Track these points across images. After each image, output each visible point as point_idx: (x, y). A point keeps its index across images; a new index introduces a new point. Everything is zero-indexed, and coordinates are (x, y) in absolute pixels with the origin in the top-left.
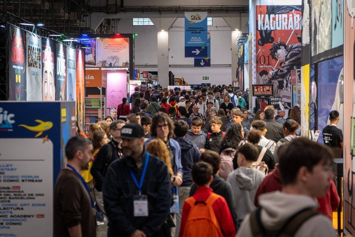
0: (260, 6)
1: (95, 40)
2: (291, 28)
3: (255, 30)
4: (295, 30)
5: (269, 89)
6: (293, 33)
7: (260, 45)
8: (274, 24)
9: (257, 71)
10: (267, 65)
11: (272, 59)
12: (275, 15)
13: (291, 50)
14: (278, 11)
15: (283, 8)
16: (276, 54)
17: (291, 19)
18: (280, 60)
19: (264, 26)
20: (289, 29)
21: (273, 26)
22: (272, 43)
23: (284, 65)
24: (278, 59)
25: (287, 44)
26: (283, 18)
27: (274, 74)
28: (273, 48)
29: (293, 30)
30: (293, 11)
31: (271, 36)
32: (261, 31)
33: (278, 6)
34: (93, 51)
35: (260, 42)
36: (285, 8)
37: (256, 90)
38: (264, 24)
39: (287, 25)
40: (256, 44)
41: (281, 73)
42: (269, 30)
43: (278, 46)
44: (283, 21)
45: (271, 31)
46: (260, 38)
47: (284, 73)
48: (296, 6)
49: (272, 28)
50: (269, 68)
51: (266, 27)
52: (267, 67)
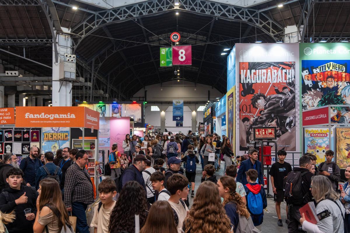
0: (243, 63)
1: (121, 105)
2: (269, 82)
3: (238, 83)
4: (273, 83)
5: (272, 132)
6: (271, 86)
7: (242, 95)
8: (255, 78)
9: (240, 118)
10: (248, 113)
11: (253, 107)
12: (256, 70)
13: (269, 100)
14: (258, 67)
15: (263, 65)
16: (256, 103)
17: (269, 74)
18: (260, 109)
19: (246, 80)
20: (268, 82)
21: (254, 80)
22: (253, 94)
23: (263, 113)
24: (258, 107)
25: (265, 95)
26: (263, 73)
27: (254, 120)
28: (253, 99)
29: (271, 83)
30: (271, 67)
31: (253, 88)
32: (243, 84)
33: (258, 62)
34: (120, 112)
35: (243, 93)
36: (265, 65)
37: (257, 133)
38: (246, 78)
39: (266, 79)
40: (239, 95)
41: (260, 120)
42: (250, 83)
43: (258, 97)
44: (263, 75)
45: (253, 84)
46: (243, 90)
47: (263, 119)
48: (274, 62)
49: (253, 82)
50: (250, 115)
51: (248, 80)
52: (248, 114)
